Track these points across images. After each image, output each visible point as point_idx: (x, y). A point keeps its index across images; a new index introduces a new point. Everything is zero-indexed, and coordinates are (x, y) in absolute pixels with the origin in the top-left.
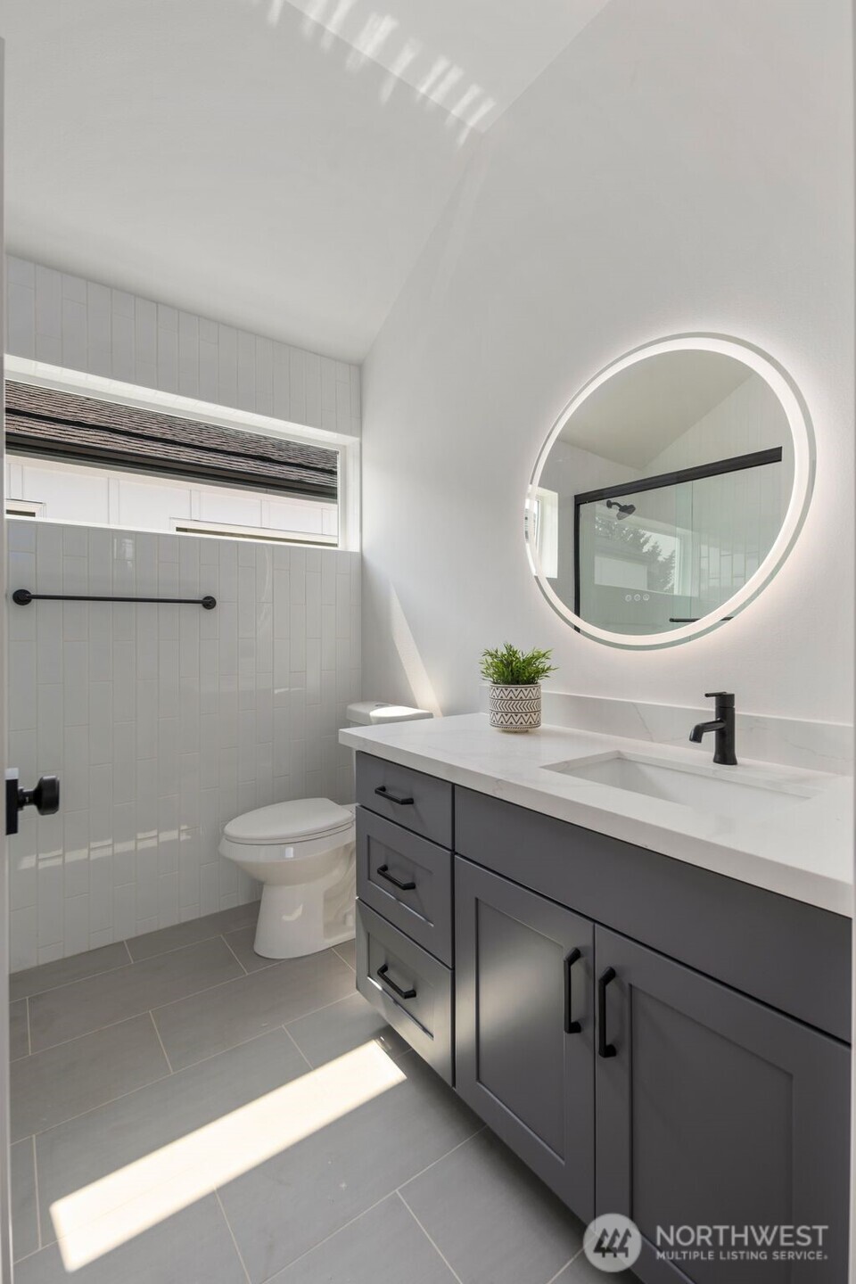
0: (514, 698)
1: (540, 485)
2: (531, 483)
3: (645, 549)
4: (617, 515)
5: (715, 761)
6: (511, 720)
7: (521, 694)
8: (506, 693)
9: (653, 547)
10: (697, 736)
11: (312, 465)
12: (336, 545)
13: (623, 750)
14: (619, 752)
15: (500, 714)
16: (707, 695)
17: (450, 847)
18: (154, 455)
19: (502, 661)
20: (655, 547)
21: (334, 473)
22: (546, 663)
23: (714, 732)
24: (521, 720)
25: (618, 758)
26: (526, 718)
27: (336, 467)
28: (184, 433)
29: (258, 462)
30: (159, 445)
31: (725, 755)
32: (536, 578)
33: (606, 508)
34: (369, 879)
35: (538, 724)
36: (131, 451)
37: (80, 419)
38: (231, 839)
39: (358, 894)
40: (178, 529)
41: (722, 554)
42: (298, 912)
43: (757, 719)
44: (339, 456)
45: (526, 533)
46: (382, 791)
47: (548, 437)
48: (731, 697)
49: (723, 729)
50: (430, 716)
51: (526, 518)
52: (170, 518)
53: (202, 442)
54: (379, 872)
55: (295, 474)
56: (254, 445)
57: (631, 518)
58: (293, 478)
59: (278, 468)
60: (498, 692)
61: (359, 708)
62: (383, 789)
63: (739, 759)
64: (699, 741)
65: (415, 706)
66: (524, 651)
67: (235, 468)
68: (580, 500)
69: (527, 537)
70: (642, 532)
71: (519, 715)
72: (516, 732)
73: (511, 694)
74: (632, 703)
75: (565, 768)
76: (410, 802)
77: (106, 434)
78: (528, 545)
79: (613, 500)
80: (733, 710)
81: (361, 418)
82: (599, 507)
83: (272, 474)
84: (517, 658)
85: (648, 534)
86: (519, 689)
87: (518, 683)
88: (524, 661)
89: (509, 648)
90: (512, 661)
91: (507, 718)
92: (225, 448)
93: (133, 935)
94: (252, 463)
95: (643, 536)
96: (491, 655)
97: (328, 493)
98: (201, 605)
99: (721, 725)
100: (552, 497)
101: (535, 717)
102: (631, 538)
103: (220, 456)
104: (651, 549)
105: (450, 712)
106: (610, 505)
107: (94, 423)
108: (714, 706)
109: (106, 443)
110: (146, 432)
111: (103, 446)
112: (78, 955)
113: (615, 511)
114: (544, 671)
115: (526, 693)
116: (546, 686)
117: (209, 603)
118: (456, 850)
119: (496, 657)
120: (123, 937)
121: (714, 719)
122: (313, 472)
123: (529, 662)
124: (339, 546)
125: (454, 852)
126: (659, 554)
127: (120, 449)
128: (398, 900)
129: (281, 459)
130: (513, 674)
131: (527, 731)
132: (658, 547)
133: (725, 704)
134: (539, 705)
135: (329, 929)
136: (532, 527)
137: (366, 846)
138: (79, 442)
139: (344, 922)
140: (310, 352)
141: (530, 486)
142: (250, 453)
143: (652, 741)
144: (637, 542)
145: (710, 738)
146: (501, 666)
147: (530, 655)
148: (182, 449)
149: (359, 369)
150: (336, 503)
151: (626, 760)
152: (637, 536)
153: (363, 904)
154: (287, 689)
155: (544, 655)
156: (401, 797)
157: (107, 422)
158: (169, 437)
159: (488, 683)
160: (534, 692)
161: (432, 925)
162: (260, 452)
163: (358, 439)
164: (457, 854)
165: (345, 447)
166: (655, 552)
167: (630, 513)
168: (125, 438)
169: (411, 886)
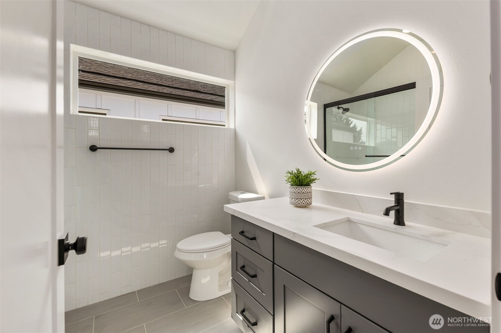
0: (300, 192)
1: (311, 101)
2: (307, 100)
3: (351, 126)
4: (342, 112)
5: (395, 223)
6: (299, 202)
7: (303, 191)
8: (297, 190)
9: (354, 125)
10: (387, 213)
11: (217, 94)
12: (224, 126)
13: (350, 217)
14: (348, 218)
15: (294, 199)
16: (391, 194)
17: (272, 261)
18: (153, 90)
19: (295, 176)
20: (355, 126)
21: (224, 96)
22: (314, 177)
23: (394, 211)
24: (304, 202)
25: (348, 221)
26: (306, 201)
27: (225, 94)
28: (166, 82)
29: (195, 93)
30: (156, 86)
31: (399, 221)
32: (309, 139)
33: (337, 109)
34: (237, 271)
35: (311, 203)
36: (144, 89)
37: (125, 77)
38: (180, 250)
39: (232, 277)
40: (163, 120)
41: (387, 128)
42: (208, 278)
43: (413, 204)
44: (226, 89)
45: (305, 121)
46: (242, 233)
47: (314, 80)
48: (402, 194)
49: (398, 209)
50: (263, 198)
51: (305, 115)
52: (160, 115)
53: (173, 85)
54: (241, 269)
55: (209, 97)
56: (194, 86)
57: (348, 113)
58: (209, 99)
59: (203, 95)
60: (293, 189)
61: (233, 194)
62: (243, 232)
63: (406, 223)
64: (388, 215)
65: (257, 193)
66: (305, 171)
67: (186, 95)
68: (326, 106)
69: (305, 122)
70: (350, 119)
71: (303, 200)
72: (301, 207)
73: (299, 191)
74: (354, 195)
75: (324, 226)
76: (254, 239)
77: (135, 82)
78: (306, 126)
79: (340, 106)
80: (403, 200)
81: (235, 73)
82: (334, 109)
83: (200, 97)
84: (302, 175)
85: (352, 119)
86: (303, 188)
87: (302, 185)
88: (305, 176)
89: (298, 170)
90: (299, 176)
91: (297, 201)
92: (182, 87)
93: (139, 288)
94: (192, 93)
95: (350, 121)
96: (290, 173)
97: (222, 105)
98: (168, 151)
99: (397, 208)
100: (315, 105)
101: (309, 201)
102: (345, 122)
103: (180, 90)
104: (353, 126)
105: (272, 196)
106: (339, 108)
107: (130, 78)
108: (394, 198)
109: (134, 86)
110: (151, 81)
111: (133, 87)
112: (117, 297)
113: (341, 111)
114: (313, 180)
115: (305, 190)
116: (314, 187)
117: (171, 150)
118: (275, 263)
119: (292, 174)
120: (136, 289)
121: (394, 205)
122: (217, 97)
123: (307, 176)
124: (226, 126)
125: (274, 263)
126: (356, 128)
127: (140, 88)
128: (249, 281)
129: (204, 92)
130: (300, 182)
131: (306, 207)
132: (356, 125)
133: (399, 197)
134: (311, 195)
135: (221, 287)
136: (307, 118)
137: (235, 256)
138: (124, 85)
139: (227, 285)
140: (213, 46)
141: (306, 101)
142: (192, 89)
143: (363, 212)
144: (348, 123)
145: (392, 213)
146: (294, 178)
147: (307, 173)
148: (165, 88)
149: (234, 52)
150: (225, 109)
151: (352, 222)
152: (348, 121)
153: (234, 281)
154: (204, 185)
155: (313, 173)
156: (251, 236)
157: (135, 78)
158: (160, 83)
159: (289, 185)
160: (309, 189)
161: (264, 295)
162: (196, 88)
163: (233, 82)
164: (275, 264)
165: (228, 85)
166: (355, 127)
167: (347, 111)
168: (142, 84)
169: (255, 276)
